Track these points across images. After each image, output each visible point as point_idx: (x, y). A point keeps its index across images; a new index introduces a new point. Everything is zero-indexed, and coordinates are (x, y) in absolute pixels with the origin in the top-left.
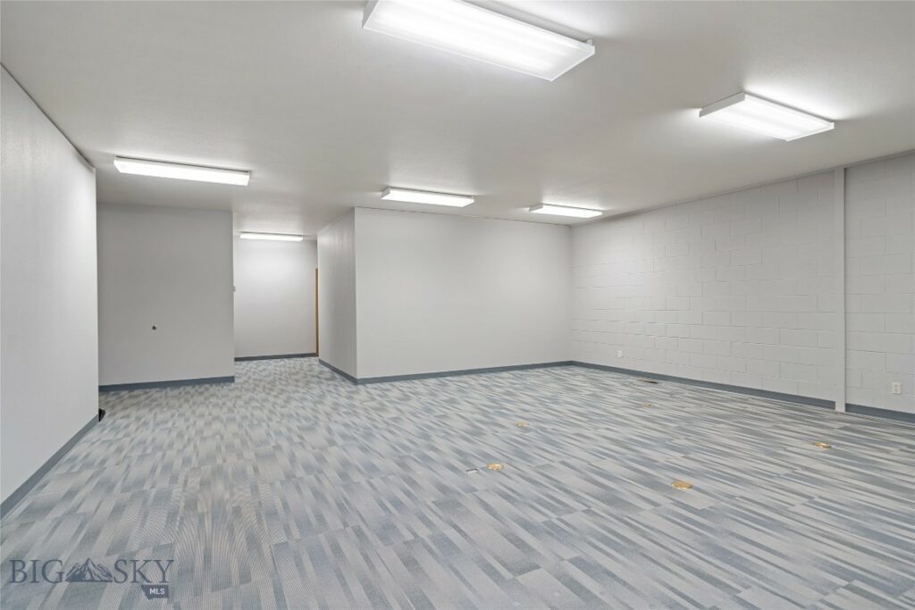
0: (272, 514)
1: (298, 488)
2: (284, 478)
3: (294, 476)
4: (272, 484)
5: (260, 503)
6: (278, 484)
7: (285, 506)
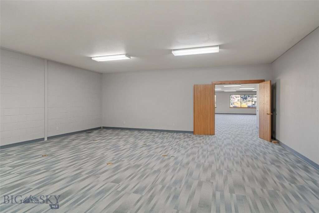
0: (237, 163)
1: (228, 167)
2: (232, 171)
3: (228, 171)
4: (237, 171)
5: (241, 166)
6: (235, 170)
7: (233, 164)
